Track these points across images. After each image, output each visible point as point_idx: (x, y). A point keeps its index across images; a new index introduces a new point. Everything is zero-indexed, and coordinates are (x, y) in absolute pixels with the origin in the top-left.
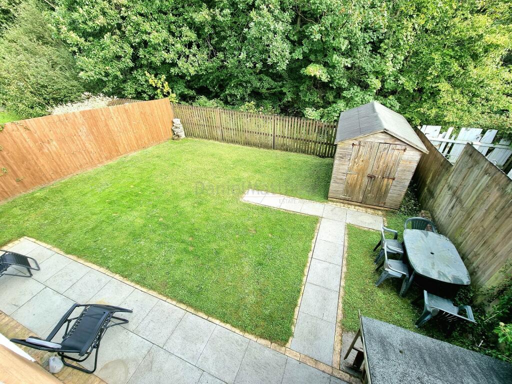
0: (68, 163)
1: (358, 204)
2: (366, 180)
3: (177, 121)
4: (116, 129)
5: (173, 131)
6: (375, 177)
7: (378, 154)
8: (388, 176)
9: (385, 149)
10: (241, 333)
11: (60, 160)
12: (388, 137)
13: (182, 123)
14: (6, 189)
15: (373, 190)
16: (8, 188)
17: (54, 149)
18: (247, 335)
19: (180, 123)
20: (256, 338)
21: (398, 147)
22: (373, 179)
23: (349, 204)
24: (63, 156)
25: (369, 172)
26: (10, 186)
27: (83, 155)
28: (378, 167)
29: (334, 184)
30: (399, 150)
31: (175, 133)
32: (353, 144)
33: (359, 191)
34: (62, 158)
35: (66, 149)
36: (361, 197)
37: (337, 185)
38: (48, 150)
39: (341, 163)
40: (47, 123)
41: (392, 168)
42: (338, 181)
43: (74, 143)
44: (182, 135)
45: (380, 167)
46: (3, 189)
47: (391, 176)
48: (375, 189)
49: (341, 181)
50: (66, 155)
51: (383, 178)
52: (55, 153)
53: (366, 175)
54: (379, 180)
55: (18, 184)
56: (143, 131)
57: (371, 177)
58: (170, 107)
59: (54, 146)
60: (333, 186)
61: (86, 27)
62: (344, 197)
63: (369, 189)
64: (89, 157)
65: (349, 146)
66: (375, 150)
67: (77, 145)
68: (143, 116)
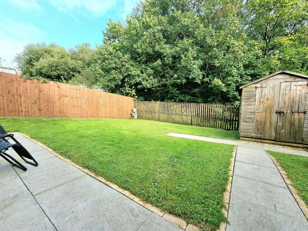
0: (69, 110)
1: (272, 142)
2: (275, 116)
3: (135, 110)
4: (101, 103)
5: (131, 114)
6: (283, 112)
7: (282, 92)
8: (298, 110)
9: (287, 86)
10: (141, 203)
11: (66, 107)
12: (287, 76)
13: (137, 111)
14: (30, 111)
15: (285, 126)
16: (31, 111)
17: (66, 101)
18: (148, 206)
19: (136, 110)
20: (162, 212)
21: (300, 83)
22: (282, 114)
23: (261, 142)
24: (68, 106)
25: (276, 108)
26: (33, 110)
27: (79, 109)
28: (285, 103)
29: (244, 123)
30: (301, 85)
31: (132, 115)
32: (256, 87)
33: (270, 128)
34: (67, 107)
35: (71, 103)
36: (274, 134)
37: (246, 124)
38: (63, 100)
39: (248, 103)
40: (69, 88)
41: (299, 102)
42: (247, 120)
43: (77, 101)
44: (136, 117)
45: (287, 103)
46: (29, 110)
47: (302, 110)
48: (287, 126)
49: (250, 120)
50: (70, 106)
51: (293, 113)
52: (65, 103)
53: (274, 111)
54: (289, 115)
55: (38, 111)
56: (115, 109)
57: (279, 113)
58: (133, 102)
59: (67, 99)
60: (243, 125)
61: (106, 67)
62: (256, 135)
63: (280, 124)
64: (81, 112)
65: (253, 89)
66: (277, 89)
67: (78, 103)
68: (117, 101)
